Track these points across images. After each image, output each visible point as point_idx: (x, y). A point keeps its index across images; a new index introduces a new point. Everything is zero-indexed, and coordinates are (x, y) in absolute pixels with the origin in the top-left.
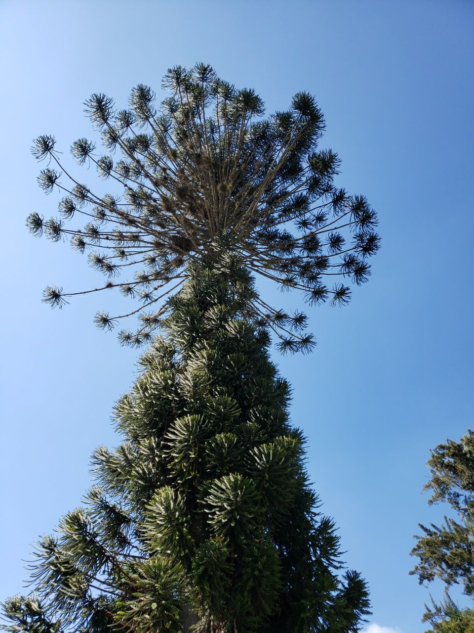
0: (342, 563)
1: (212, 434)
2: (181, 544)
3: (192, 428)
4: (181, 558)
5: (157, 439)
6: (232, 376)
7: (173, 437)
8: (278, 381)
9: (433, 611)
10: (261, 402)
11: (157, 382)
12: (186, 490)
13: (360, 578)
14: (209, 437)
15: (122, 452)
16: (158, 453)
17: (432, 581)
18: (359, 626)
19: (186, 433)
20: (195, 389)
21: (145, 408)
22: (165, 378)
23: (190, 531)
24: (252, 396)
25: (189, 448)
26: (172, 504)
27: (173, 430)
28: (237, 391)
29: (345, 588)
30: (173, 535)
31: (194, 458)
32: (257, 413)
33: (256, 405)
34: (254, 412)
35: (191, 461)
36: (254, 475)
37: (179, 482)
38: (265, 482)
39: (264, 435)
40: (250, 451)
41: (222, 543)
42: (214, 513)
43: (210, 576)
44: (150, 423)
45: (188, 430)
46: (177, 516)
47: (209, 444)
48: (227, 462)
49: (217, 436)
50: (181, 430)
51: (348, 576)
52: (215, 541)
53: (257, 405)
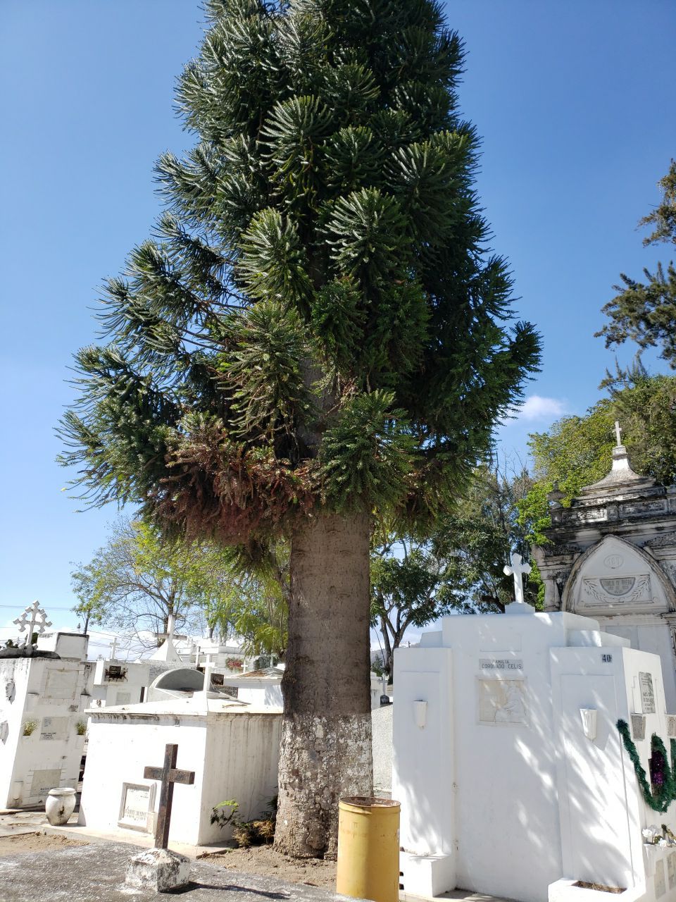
0: (513, 312)
1: (333, 128)
2: (296, 287)
3: (303, 119)
4: (297, 303)
5: (248, 137)
6: (365, 27)
7: (274, 133)
8: (444, 38)
9: (615, 376)
10: (412, 77)
11: (240, 38)
12: (298, 213)
13: (533, 331)
14: (330, 134)
15: (198, 160)
16: (252, 159)
17: (621, 344)
18: (521, 384)
19: (293, 127)
20: (303, 52)
21: (225, 86)
22: (252, 29)
23: (306, 270)
24: (400, 64)
25: (299, 151)
26: (279, 232)
27: (272, 123)
28: (374, 56)
29: (511, 342)
30: (283, 276)
31: (307, 166)
32: (406, 93)
33: (404, 80)
34: (401, 93)
35: (303, 171)
36: (397, 190)
37: (287, 202)
38: (413, 201)
39: (414, 130)
40: (393, 154)
41: (352, 284)
42: (340, 246)
43: (336, 326)
44: (236, 112)
45: (296, 123)
46: (287, 249)
47: (330, 144)
48: (357, 173)
49: (343, 132)
50: (285, 122)
51: (518, 328)
52: (341, 282)
53: (407, 80)
